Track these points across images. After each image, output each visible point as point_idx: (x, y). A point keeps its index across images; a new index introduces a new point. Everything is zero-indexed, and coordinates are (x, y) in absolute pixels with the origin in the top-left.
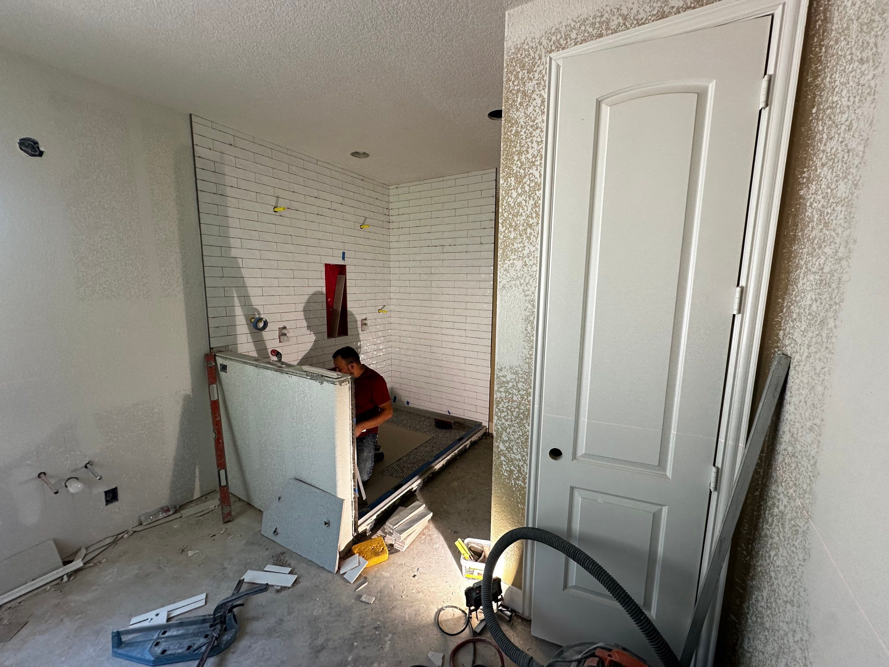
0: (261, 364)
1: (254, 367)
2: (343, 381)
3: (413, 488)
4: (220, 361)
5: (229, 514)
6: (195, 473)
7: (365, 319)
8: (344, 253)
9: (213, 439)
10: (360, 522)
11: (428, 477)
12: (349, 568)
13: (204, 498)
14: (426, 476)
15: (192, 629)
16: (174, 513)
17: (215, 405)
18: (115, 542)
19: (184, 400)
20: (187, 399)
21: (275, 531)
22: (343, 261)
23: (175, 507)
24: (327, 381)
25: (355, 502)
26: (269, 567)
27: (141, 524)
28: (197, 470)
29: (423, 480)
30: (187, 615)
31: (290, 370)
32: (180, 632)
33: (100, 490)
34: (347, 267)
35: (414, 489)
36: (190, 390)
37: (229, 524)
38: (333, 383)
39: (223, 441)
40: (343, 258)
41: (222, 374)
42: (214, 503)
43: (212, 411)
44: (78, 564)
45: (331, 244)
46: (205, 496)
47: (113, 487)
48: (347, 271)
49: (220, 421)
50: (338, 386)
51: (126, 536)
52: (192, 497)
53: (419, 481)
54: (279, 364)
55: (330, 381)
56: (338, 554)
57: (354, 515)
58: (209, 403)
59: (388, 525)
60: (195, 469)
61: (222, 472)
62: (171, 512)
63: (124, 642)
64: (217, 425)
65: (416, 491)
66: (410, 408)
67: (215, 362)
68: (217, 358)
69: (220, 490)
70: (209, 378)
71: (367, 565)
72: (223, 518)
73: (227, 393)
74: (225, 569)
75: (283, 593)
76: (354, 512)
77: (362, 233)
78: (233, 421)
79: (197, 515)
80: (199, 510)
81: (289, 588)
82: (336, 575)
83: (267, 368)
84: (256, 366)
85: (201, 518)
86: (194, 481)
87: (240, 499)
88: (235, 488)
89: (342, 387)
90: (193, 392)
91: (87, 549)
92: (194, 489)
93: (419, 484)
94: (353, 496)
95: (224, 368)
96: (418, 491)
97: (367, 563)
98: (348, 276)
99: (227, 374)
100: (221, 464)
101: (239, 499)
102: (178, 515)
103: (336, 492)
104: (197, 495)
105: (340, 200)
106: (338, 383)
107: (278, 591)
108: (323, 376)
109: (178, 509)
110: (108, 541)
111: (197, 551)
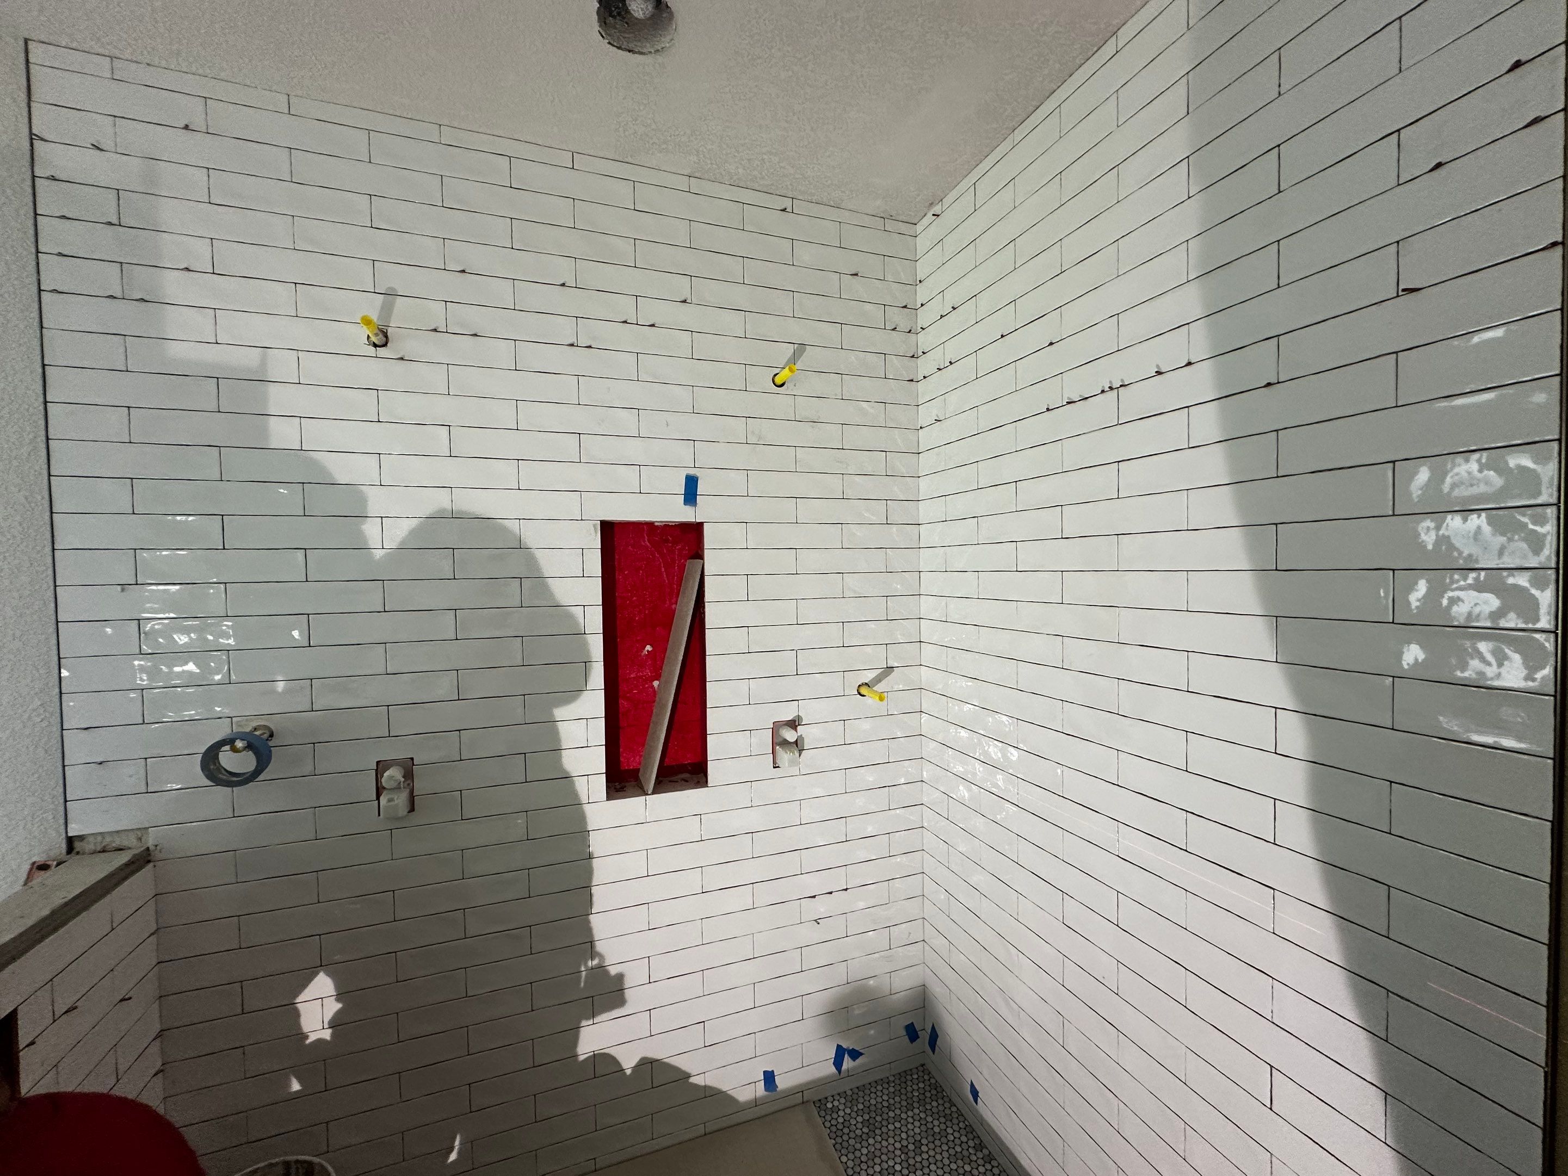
7: (793, 724)
8: (692, 481)
22: (688, 509)
34: (706, 528)
40: (691, 495)
45: (634, 450)
48: (707, 544)
77: (781, 403)
98: (712, 561)
105: (682, 287)
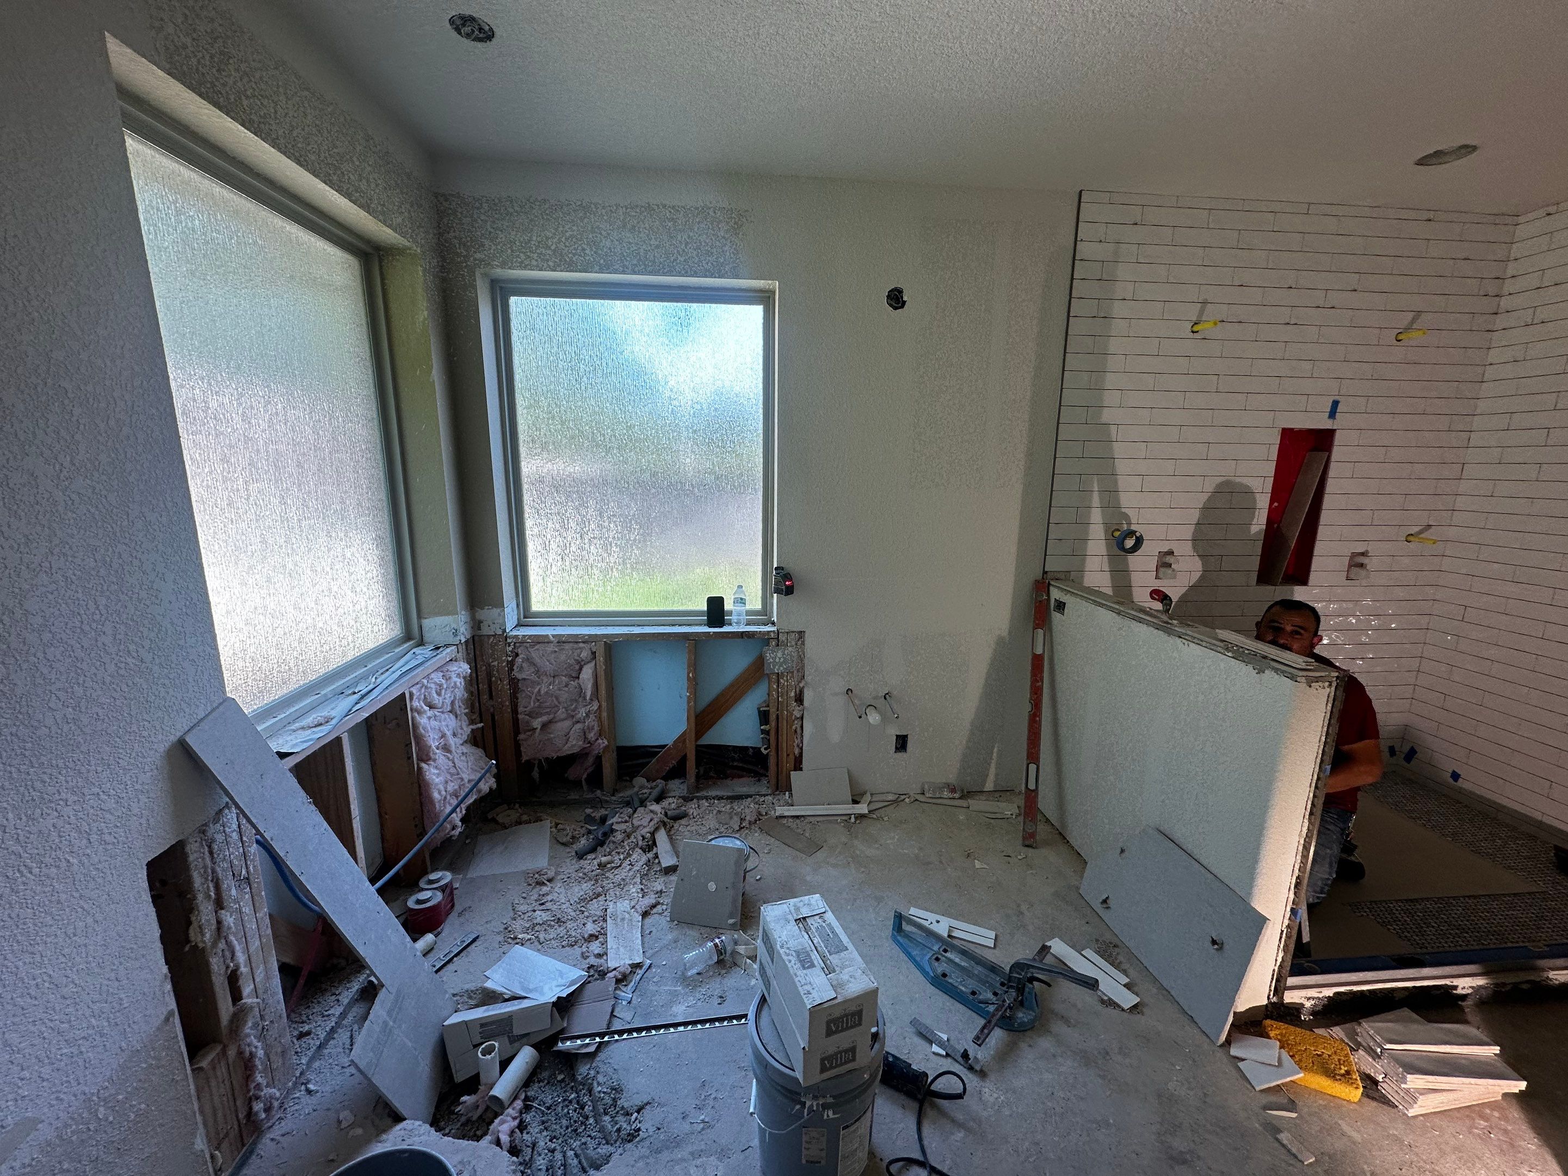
0: (1129, 611)
1: (1114, 615)
2: (1317, 680)
3: (1456, 987)
4: (1055, 594)
5: (1032, 835)
6: (992, 753)
7: (1363, 555)
8: (1335, 404)
9: (1027, 714)
10: (1291, 981)
11: (1516, 986)
12: (1254, 1058)
13: (997, 795)
14: (1510, 979)
15: (978, 969)
16: (960, 798)
17: (1037, 662)
18: (895, 802)
19: (997, 644)
20: (1000, 641)
21: (1105, 901)
22: (1330, 421)
23: (962, 791)
24: (1276, 670)
25: (1288, 937)
26: (1088, 953)
27: (923, 794)
28: (995, 750)
29: (1496, 985)
30: (972, 947)
31: (1189, 632)
32: (963, 964)
33: (893, 731)
34: (1338, 433)
35: (1459, 991)
36: (1007, 630)
37: (1030, 850)
38: (1293, 678)
39: (1040, 720)
41: (1056, 616)
42: (1010, 808)
43: (1033, 669)
44: (863, 808)
45: (1307, 386)
46: (1001, 792)
47: (905, 734)
48: (1336, 442)
49: (1041, 688)
50: (1303, 686)
51: (907, 800)
52: (984, 786)
53: (1480, 981)
54: (1165, 618)
55: (1283, 672)
56: (1232, 1015)
57: (1280, 959)
58: (1030, 657)
59: (1368, 1029)
60: (993, 747)
61: (1033, 767)
62: (957, 795)
63: (904, 931)
64: (1036, 694)
65: (1464, 997)
66: (1461, 791)
67: (1048, 595)
68: (1051, 588)
69: (1026, 792)
70: (1036, 618)
71: (1300, 1079)
72: (1024, 838)
73: (1057, 648)
74: (1022, 913)
75: (1110, 1010)
76: (1281, 954)
77: (1397, 352)
78: (1059, 695)
79: (987, 815)
80: (991, 810)
81: (1123, 1010)
82: (1220, 1050)
83: (1140, 621)
84: (1119, 614)
85: (992, 821)
86: (989, 764)
87: (1048, 821)
88: (1046, 802)
89: (1313, 691)
90: (1010, 633)
91: (872, 795)
92: (987, 775)
93: (1480, 987)
94: (1286, 922)
95: (1061, 606)
96: (1469, 1002)
97: (1302, 1075)
98: (1337, 453)
99: (1064, 618)
100: (1033, 756)
101: (1047, 819)
102: (963, 803)
103: (1250, 894)
104: (989, 786)
105: (1355, 281)
106: (1303, 680)
107: (1103, 1002)
108: (1265, 657)
109: (967, 794)
110: (891, 797)
111: (985, 866)
